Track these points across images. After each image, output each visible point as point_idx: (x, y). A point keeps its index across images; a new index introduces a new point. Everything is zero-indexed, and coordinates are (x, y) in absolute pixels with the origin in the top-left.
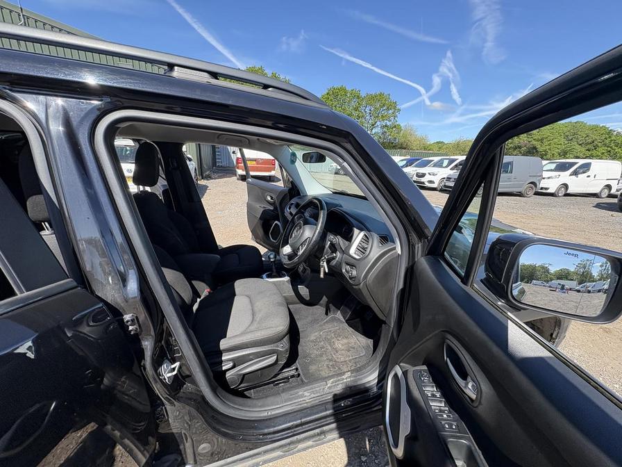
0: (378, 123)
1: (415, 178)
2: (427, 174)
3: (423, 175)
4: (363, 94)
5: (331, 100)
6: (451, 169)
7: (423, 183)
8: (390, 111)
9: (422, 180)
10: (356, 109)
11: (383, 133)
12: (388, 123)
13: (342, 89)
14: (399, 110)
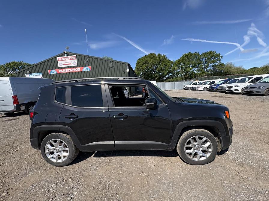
0: (210, 65)
1: (227, 89)
2: (234, 87)
3: (232, 87)
4: (201, 54)
5: (185, 59)
6: (249, 83)
7: (232, 91)
8: (217, 58)
9: (231, 89)
10: (197, 61)
11: (213, 69)
12: (216, 64)
13: (190, 53)
14: (222, 57)
